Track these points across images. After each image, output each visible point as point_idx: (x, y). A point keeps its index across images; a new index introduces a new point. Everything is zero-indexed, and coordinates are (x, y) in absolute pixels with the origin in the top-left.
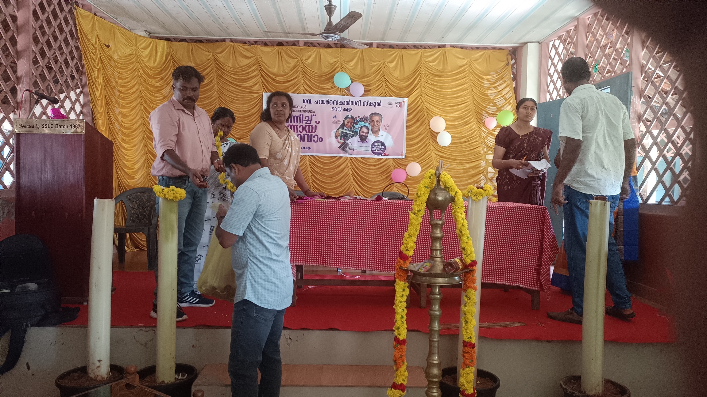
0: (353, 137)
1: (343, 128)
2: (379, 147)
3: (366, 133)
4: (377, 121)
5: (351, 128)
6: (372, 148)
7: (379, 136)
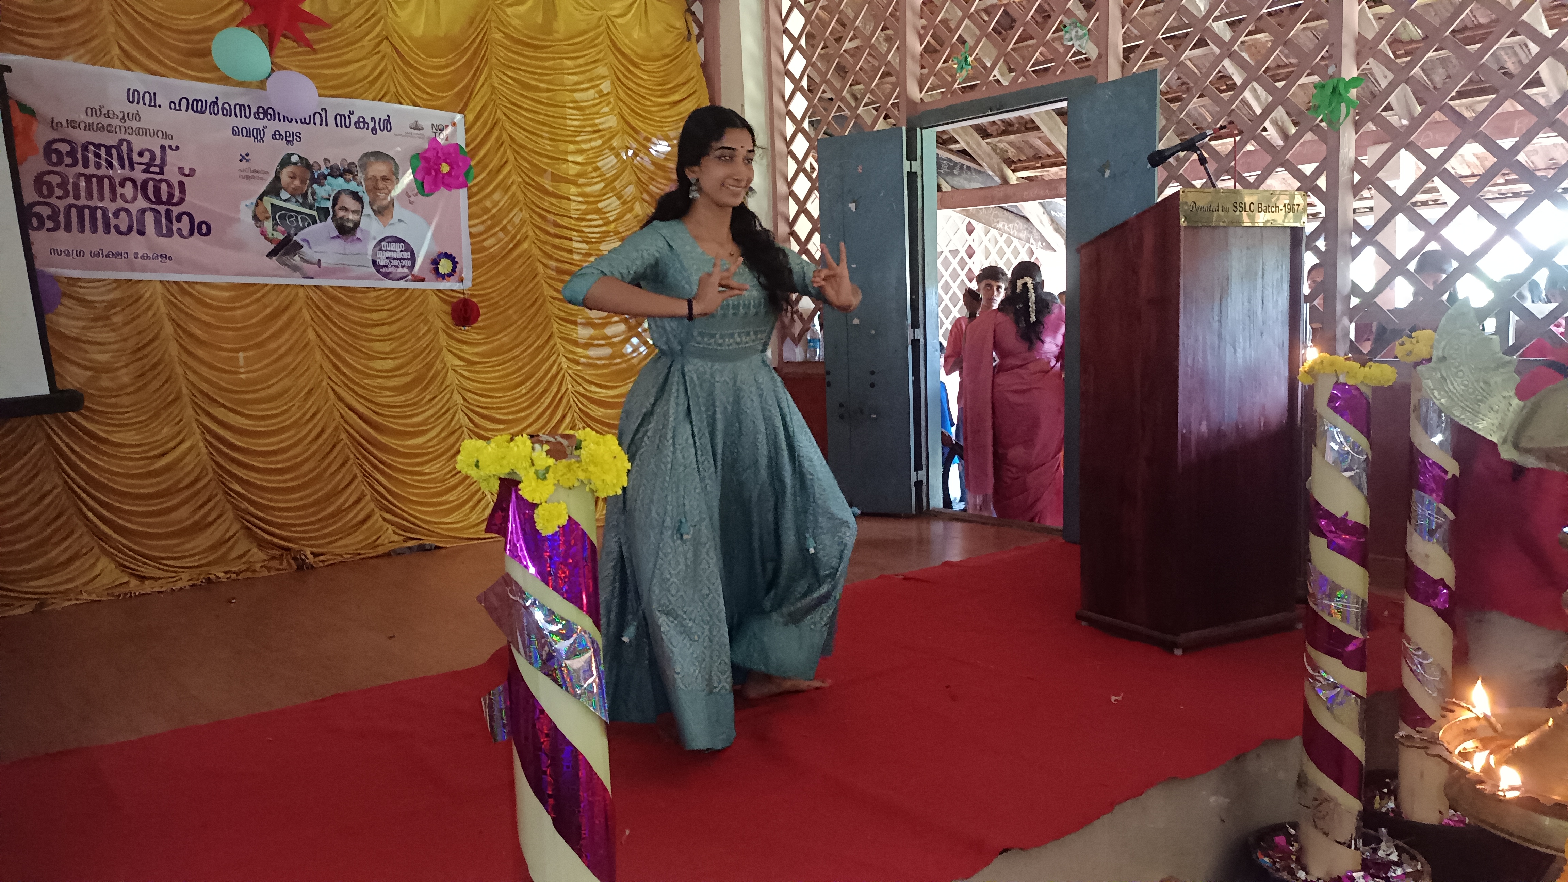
1: (277, 195)
2: (395, 255)
3: (354, 212)
6: (374, 257)
7: (391, 222)
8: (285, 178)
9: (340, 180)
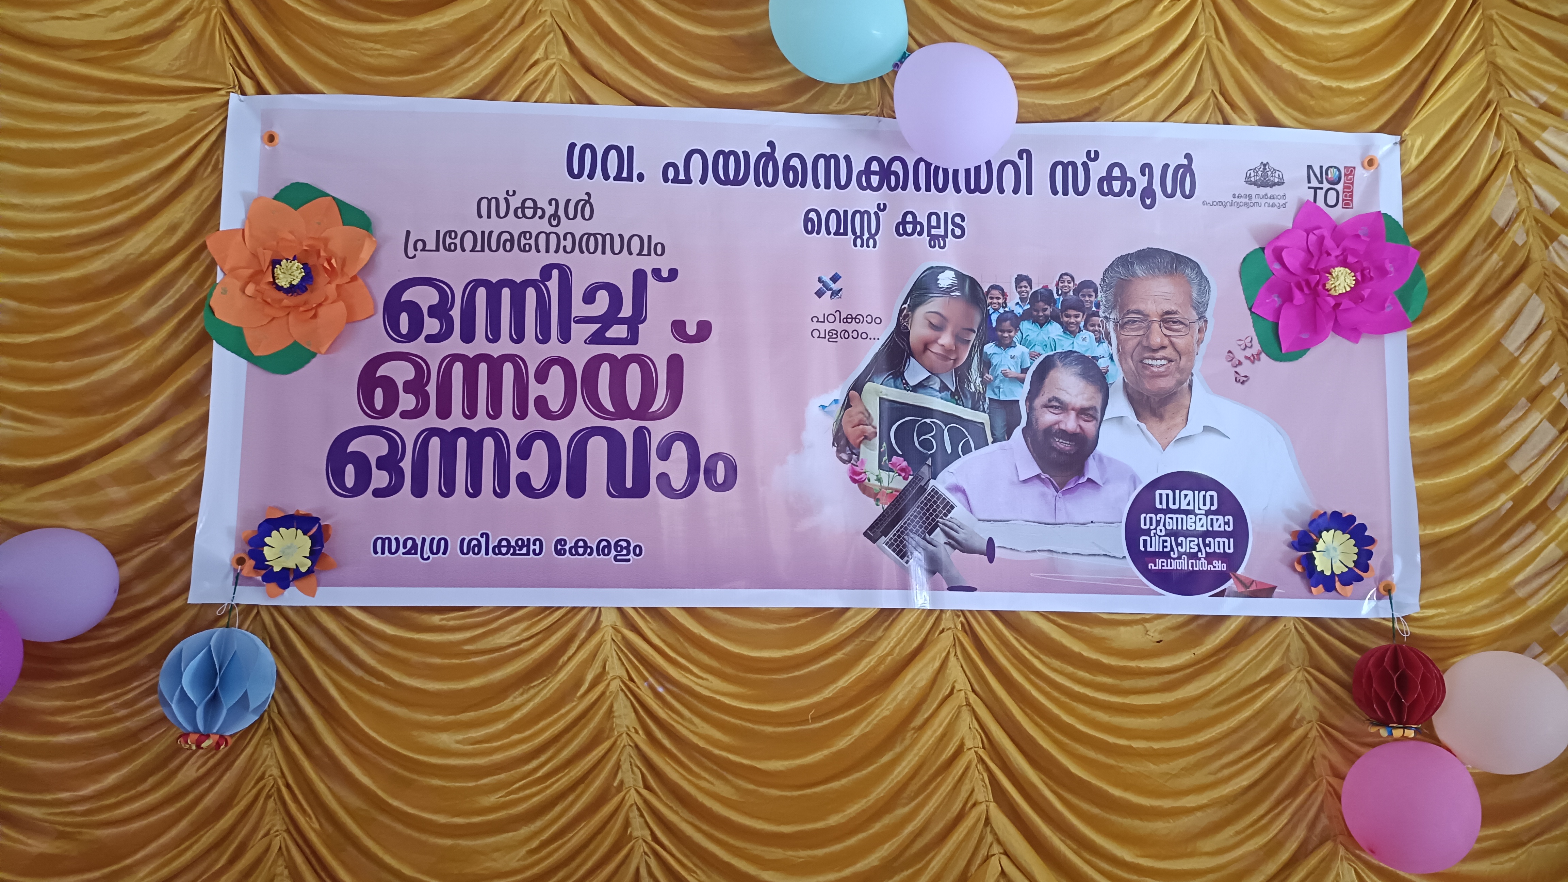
0: (982, 443)
1: (898, 378)
2: (1190, 523)
3: (1082, 412)
4: (1167, 319)
5: (961, 375)
6: (1133, 533)
7: (1183, 433)
8: (918, 330)
9: (1054, 330)
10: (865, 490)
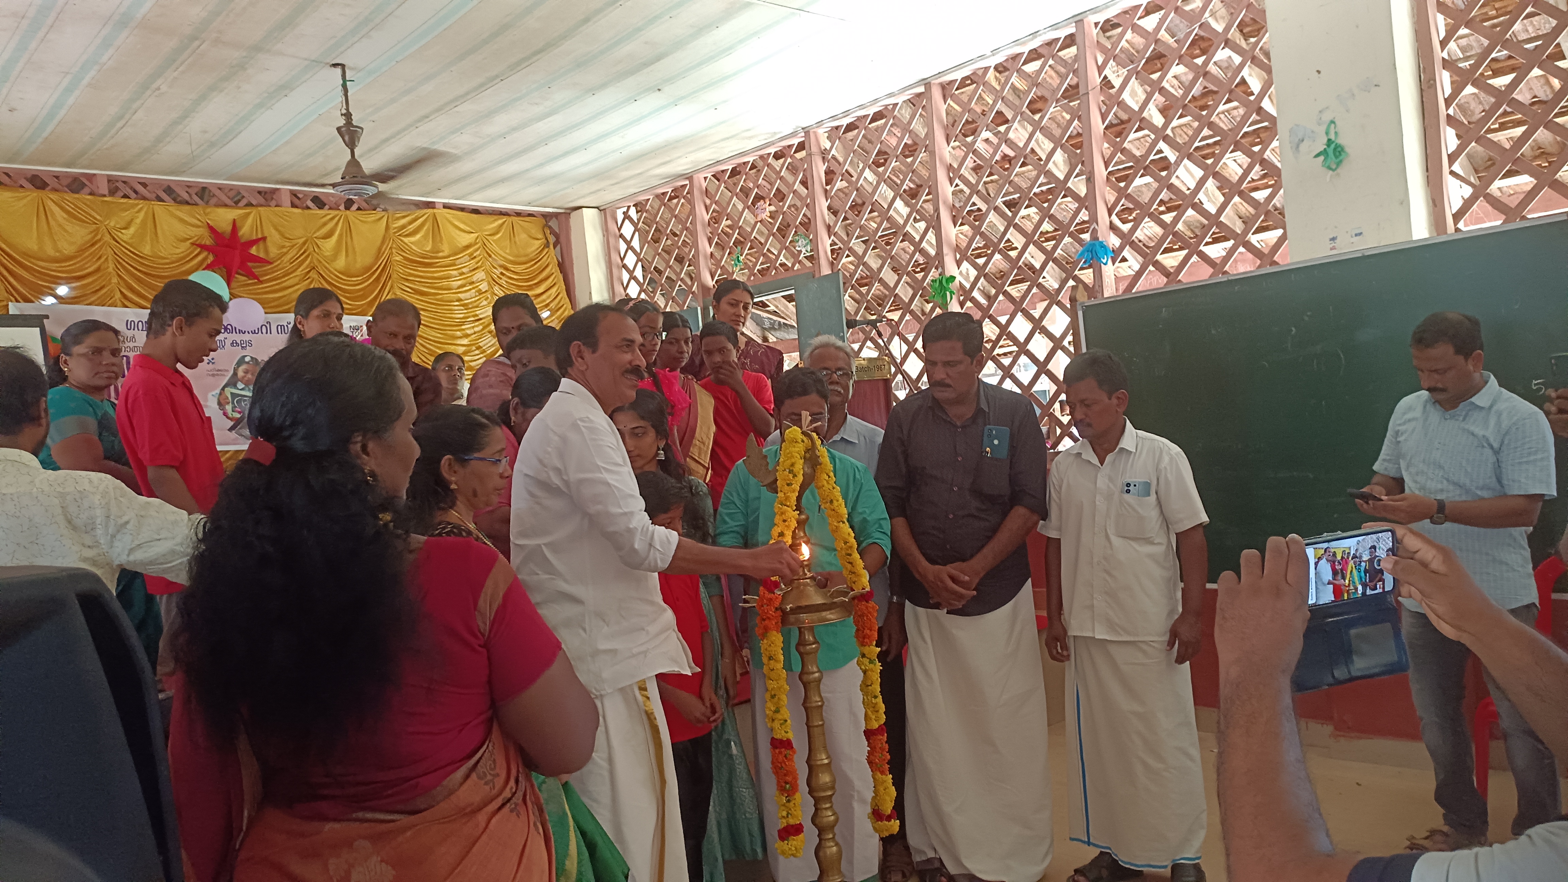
8: (240, 373)
10: (228, 418)
